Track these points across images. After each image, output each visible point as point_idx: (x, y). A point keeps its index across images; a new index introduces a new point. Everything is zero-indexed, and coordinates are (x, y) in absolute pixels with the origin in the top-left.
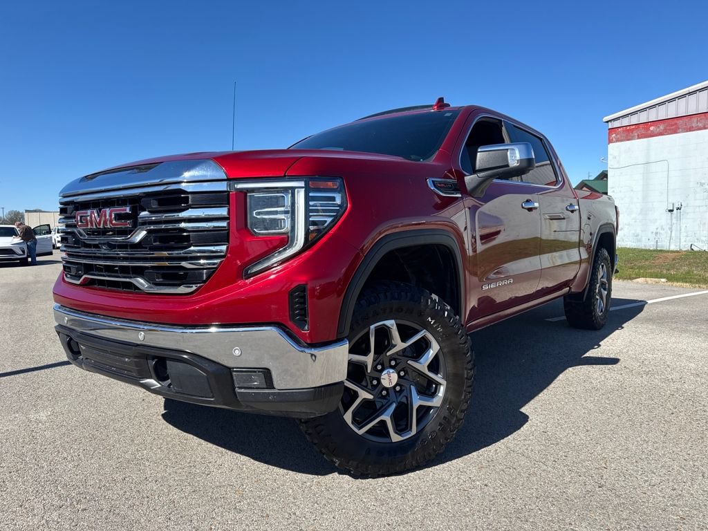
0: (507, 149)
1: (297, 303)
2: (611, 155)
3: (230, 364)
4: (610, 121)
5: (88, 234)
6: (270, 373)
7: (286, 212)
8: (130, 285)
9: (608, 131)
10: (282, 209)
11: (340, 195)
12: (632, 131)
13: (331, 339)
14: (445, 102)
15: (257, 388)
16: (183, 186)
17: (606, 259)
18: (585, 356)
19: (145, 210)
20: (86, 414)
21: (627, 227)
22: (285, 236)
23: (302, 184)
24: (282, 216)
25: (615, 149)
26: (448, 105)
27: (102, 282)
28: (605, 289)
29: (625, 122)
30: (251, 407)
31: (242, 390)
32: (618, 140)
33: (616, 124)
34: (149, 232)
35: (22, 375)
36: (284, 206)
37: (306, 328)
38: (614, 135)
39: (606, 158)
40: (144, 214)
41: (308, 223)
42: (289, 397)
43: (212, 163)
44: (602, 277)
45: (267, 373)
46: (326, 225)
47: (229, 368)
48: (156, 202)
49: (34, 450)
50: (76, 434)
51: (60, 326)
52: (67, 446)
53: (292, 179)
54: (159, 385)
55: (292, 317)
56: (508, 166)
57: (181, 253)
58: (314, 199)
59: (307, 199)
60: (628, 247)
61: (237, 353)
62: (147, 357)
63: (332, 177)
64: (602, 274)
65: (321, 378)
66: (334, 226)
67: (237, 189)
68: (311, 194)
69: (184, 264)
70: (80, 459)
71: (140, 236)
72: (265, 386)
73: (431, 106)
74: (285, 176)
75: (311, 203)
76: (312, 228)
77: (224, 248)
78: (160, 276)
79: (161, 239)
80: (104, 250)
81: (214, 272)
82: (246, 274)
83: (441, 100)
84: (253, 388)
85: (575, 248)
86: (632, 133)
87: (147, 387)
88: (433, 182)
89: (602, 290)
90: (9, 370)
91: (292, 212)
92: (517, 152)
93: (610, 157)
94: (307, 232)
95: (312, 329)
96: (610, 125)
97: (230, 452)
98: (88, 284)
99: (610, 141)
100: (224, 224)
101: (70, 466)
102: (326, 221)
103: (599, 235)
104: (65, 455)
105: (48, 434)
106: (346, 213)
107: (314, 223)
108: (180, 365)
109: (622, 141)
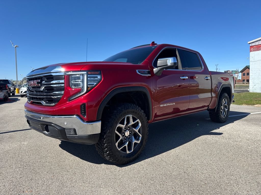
0: (167, 60)
1: (83, 109)
2: (251, 56)
3: (64, 127)
4: (251, 43)
5: (32, 88)
6: (76, 130)
7: (81, 81)
8: (40, 103)
9: (250, 47)
10: (80, 80)
11: (100, 76)
12: (260, 47)
13: (94, 120)
14: (155, 43)
15: (72, 135)
16: (52, 74)
17: (226, 97)
18: (212, 132)
19: (44, 81)
20: (38, 143)
21: (257, 84)
22: (80, 89)
23: (86, 73)
24: (80, 82)
25: (252, 54)
26: (156, 44)
27: (35, 102)
28: (226, 108)
29: (257, 43)
30: (72, 141)
31: (68, 135)
32: (254, 51)
33: (253, 44)
34: (45, 87)
35: (24, 131)
36: (80, 79)
37: (86, 116)
38: (252, 49)
39: (249, 58)
40: (43, 82)
41: (87, 85)
42: (81, 138)
43: (60, 67)
44: (225, 103)
45: (75, 130)
46: (94, 85)
47: (64, 128)
48: (46, 78)
49: (19, 152)
50: (32, 148)
51: (26, 116)
52: (28, 151)
53: (83, 71)
54: (48, 133)
55: (81, 113)
56: (167, 65)
57: (52, 94)
58: (90, 77)
59: (87, 77)
60: (258, 92)
61: (66, 124)
62: (44, 125)
63: (97, 71)
64: (224, 102)
65: (91, 132)
66: (97, 85)
67: (67, 74)
68: (88, 76)
69: (52, 97)
70: (31, 155)
71: (42, 88)
72: (74, 134)
73: (149, 45)
74: (81, 70)
75: (89, 78)
76: (89, 86)
77: (63, 92)
78: (47, 100)
79: (47, 90)
80: (35, 93)
81: (60, 99)
82: (69, 100)
83: (153, 42)
84: (71, 135)
85: (209, 92)
86: (260, 48)
87: (44, 134)
88: (139, 71)
89: (225, 108)
90: (21, 129)
91: (83, 81)
92: (170, 60)
93: (251, 57)
94: (87, 87)
95: (88, 117)
96: (251, 45)
97: (73, 156)
98: (32, 103)
99: (251, 51)
100: (63, 85)
101: (27, 157)
102: (94, 84)
103: (222, 88)
104: (27, 154)
105: (25, 148)
106: (101, 81)
107: (90, 85)
108: (51, 127)
109: (255, 51)
